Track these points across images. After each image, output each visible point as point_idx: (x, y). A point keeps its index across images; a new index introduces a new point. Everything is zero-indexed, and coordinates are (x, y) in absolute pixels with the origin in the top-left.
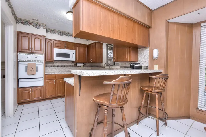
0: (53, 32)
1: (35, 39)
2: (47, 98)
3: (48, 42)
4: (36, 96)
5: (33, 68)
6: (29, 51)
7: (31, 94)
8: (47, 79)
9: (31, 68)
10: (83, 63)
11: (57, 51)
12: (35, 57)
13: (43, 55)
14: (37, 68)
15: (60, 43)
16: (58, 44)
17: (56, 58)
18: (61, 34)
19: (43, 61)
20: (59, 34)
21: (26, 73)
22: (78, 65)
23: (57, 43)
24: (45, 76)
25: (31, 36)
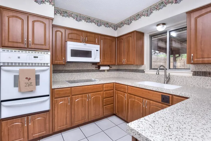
0: (65, 14)
1: (35, 23)
2: (56, 130)
3: (56, 32)
4: (37, 129)
5: (30, 79)
6: (22, 45)
7: (26, 129)
8: (56, 96)
9: (27, 78)
10: (109, 66)
11: (71, 45)
12: (35, 57)
13: (49, 53)
14: (37, 77)
15: (76, 34)
16: (73, 35)
17: (70, 59)
18: (78, 19)
19: (49, 65)
20: (74, 18)
21: (17, 89)
22: (102, 68)
23: (72, 33)
24: (52, 91)
25: (26, 17)
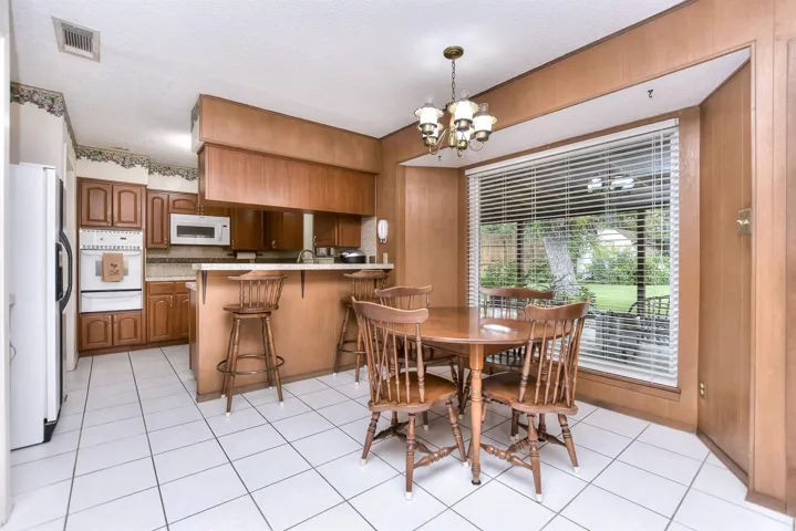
0: (168, 172)
1: (122, 194)
2: (152, 340)
3: (153, 199)
4: (124, 334)
5: (115, 266)
6: (103, 224)
7: (110, 331)
8: (152, 292)
9: (112, 265)
10: (255, 251)
11: (178, 220)
12: (121, 239)
13: (141, 233)
15: (187, 201)
16: (182, 202)
17: (175, 239)
18: (190, 177)
19: (141, 248)
20: (183, 176)
21: (100, 278)
22: (241, 256)
24: (146, 285)
25: (110, 186)
